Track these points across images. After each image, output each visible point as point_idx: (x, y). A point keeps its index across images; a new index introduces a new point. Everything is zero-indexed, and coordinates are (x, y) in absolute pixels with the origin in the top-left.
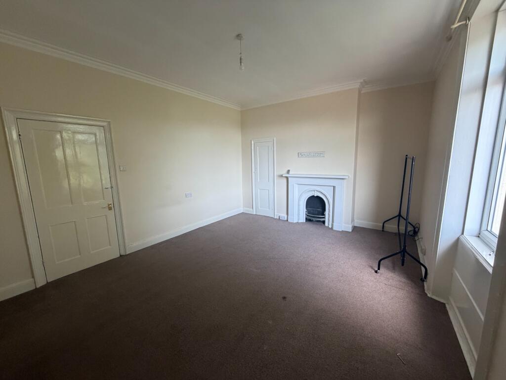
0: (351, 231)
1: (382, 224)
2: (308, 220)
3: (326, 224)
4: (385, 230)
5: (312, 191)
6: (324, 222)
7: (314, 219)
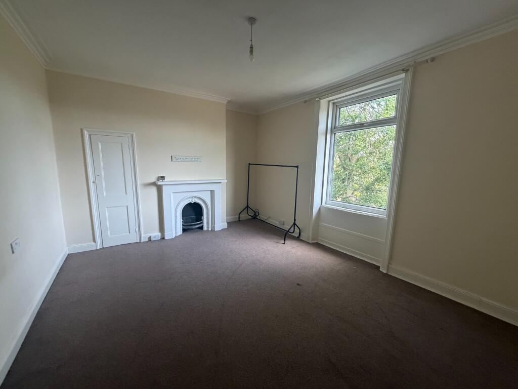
0: (227, 227)
1: (238, 216)
2: (184, 230)
3: (205, 228)
4: (241, 219)
5: (189, 198)
6: (201, 228)
7: (194, 227)
